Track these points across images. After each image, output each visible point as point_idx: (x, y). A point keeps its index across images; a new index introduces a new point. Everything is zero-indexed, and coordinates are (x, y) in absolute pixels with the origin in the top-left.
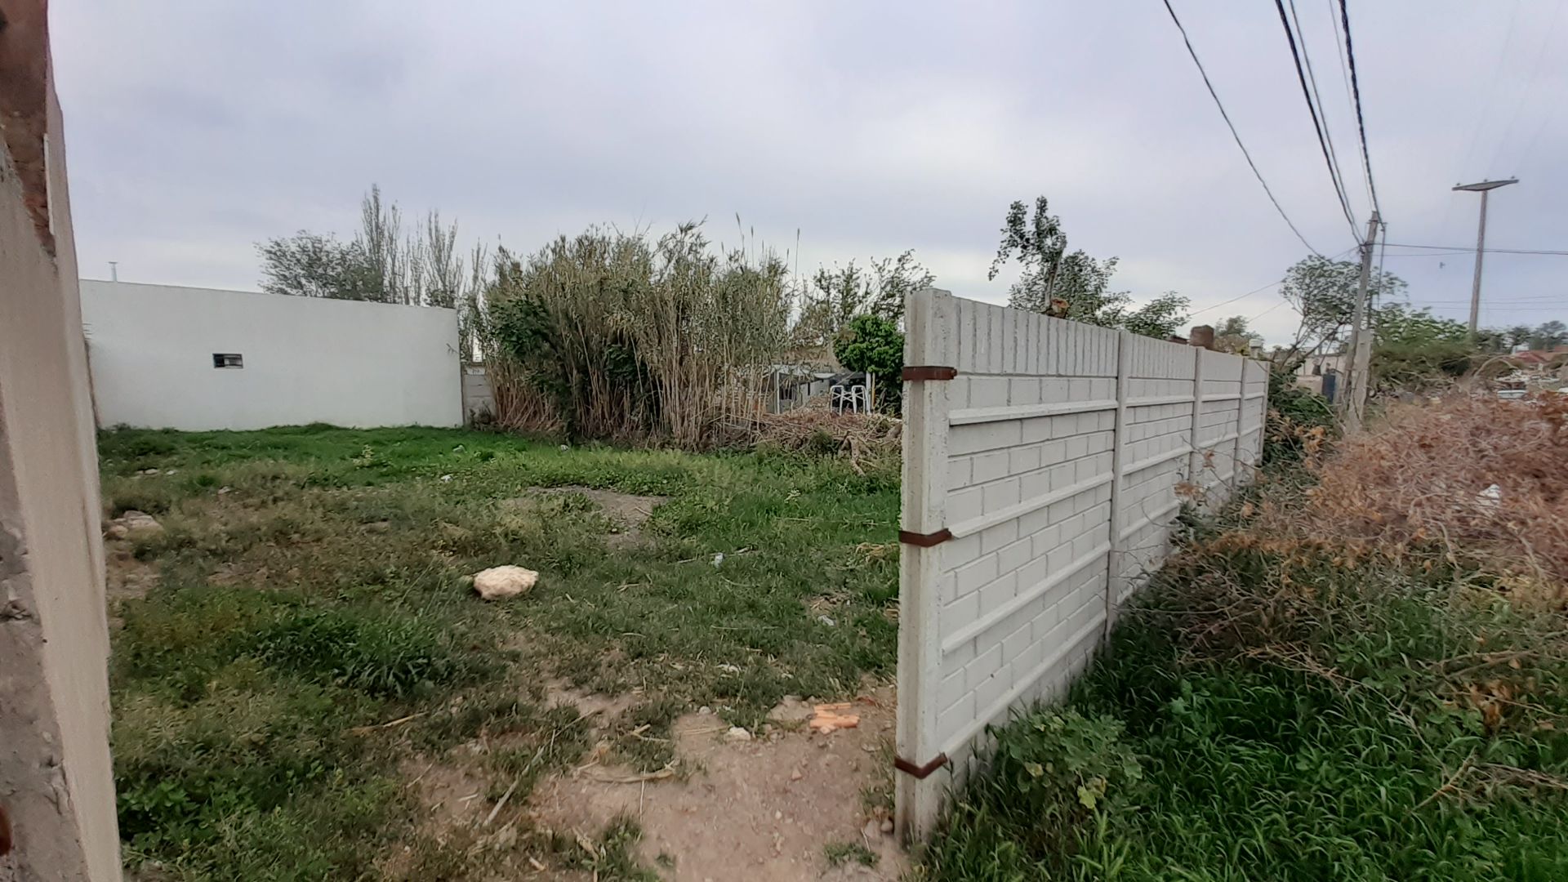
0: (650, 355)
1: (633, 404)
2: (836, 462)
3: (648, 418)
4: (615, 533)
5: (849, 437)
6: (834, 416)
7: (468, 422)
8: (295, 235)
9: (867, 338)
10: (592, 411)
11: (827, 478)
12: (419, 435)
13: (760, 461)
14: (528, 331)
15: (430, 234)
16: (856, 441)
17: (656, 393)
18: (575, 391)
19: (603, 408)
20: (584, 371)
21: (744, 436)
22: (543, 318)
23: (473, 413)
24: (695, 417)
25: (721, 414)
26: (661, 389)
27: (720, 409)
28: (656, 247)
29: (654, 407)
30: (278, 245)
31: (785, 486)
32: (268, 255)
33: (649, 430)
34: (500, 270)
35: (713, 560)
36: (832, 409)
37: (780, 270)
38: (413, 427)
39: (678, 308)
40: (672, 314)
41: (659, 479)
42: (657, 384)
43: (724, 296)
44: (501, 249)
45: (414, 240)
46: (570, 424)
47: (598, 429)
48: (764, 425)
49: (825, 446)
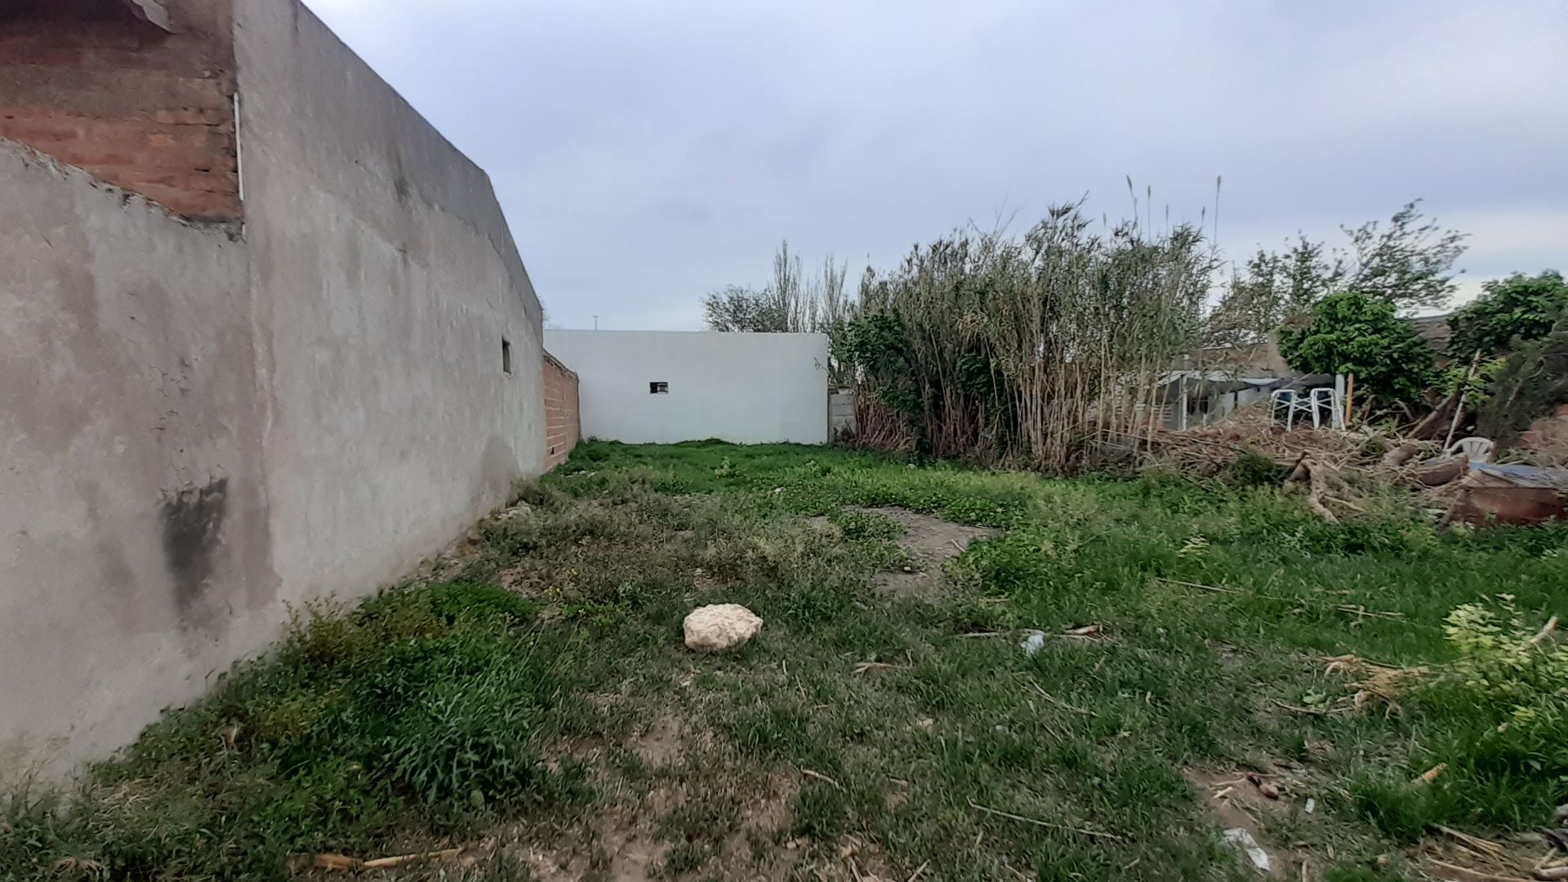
0: (1007, 363)
1: (987, 419)
2: (1280, 499)
3: (1003, 436)
4: (908, 572)
5: (1306, 462)
6: (1278, 431)
7: (831, 440)
8: (726, 289)
9: (1338, 327)
10: (944, 428)
11: (1262, 521)
12: (788, 450)
13: (1146, 492)
14: (882, 346)
15: (826, 276)
16: (1319, 468)
17: (1014, 406)
18: (926, 405)
19: (955, 425)
20: (936, 384)
21: (1128, 458)
22: (897, 333)
23: (836, 431)
24: (1062, 432)
25: (1095, 431)
26: (1020, 402)
27: (1095, 424)
28: (1023, 240)
29: (1011, 422)
30: (714, 297)
31: (1184, 529)
32: (708, 307)
33: (1004, 449)
34: (865, 289)
35: (1026, 639)
36: (1273, 422)
37: (1191, 238)
38: (784, 443)
39: (1044, 304)
40: (1036, 312)
41: (992, 505)
42: (1015, 396)
43: (1104, 281)
44: (869, 269)
45: (813, 283)
46: (919, 442)
47: (949, 447)
48: (1159, 444)
49: (1258, 473)
